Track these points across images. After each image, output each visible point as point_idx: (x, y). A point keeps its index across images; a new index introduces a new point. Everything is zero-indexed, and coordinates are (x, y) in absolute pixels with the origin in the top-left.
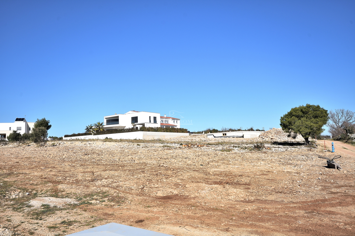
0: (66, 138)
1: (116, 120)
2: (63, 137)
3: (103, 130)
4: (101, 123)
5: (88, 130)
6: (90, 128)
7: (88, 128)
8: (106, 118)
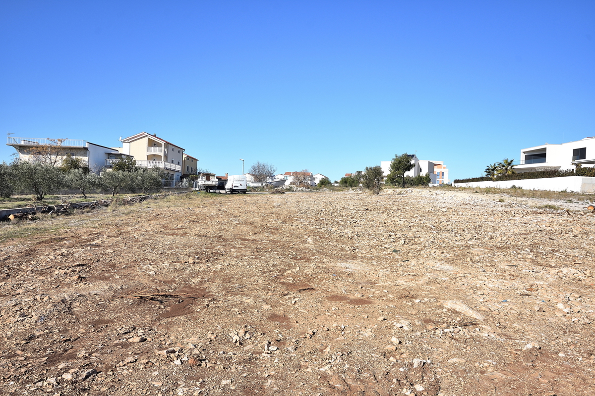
0: (456, 185)
1: (541, 156)
2: (453, 183)
3: (513, 172)
4: (509, 161)
5: (489, 172)
6: (493, 170)
7: (488, 169)
8: (524, 152)
